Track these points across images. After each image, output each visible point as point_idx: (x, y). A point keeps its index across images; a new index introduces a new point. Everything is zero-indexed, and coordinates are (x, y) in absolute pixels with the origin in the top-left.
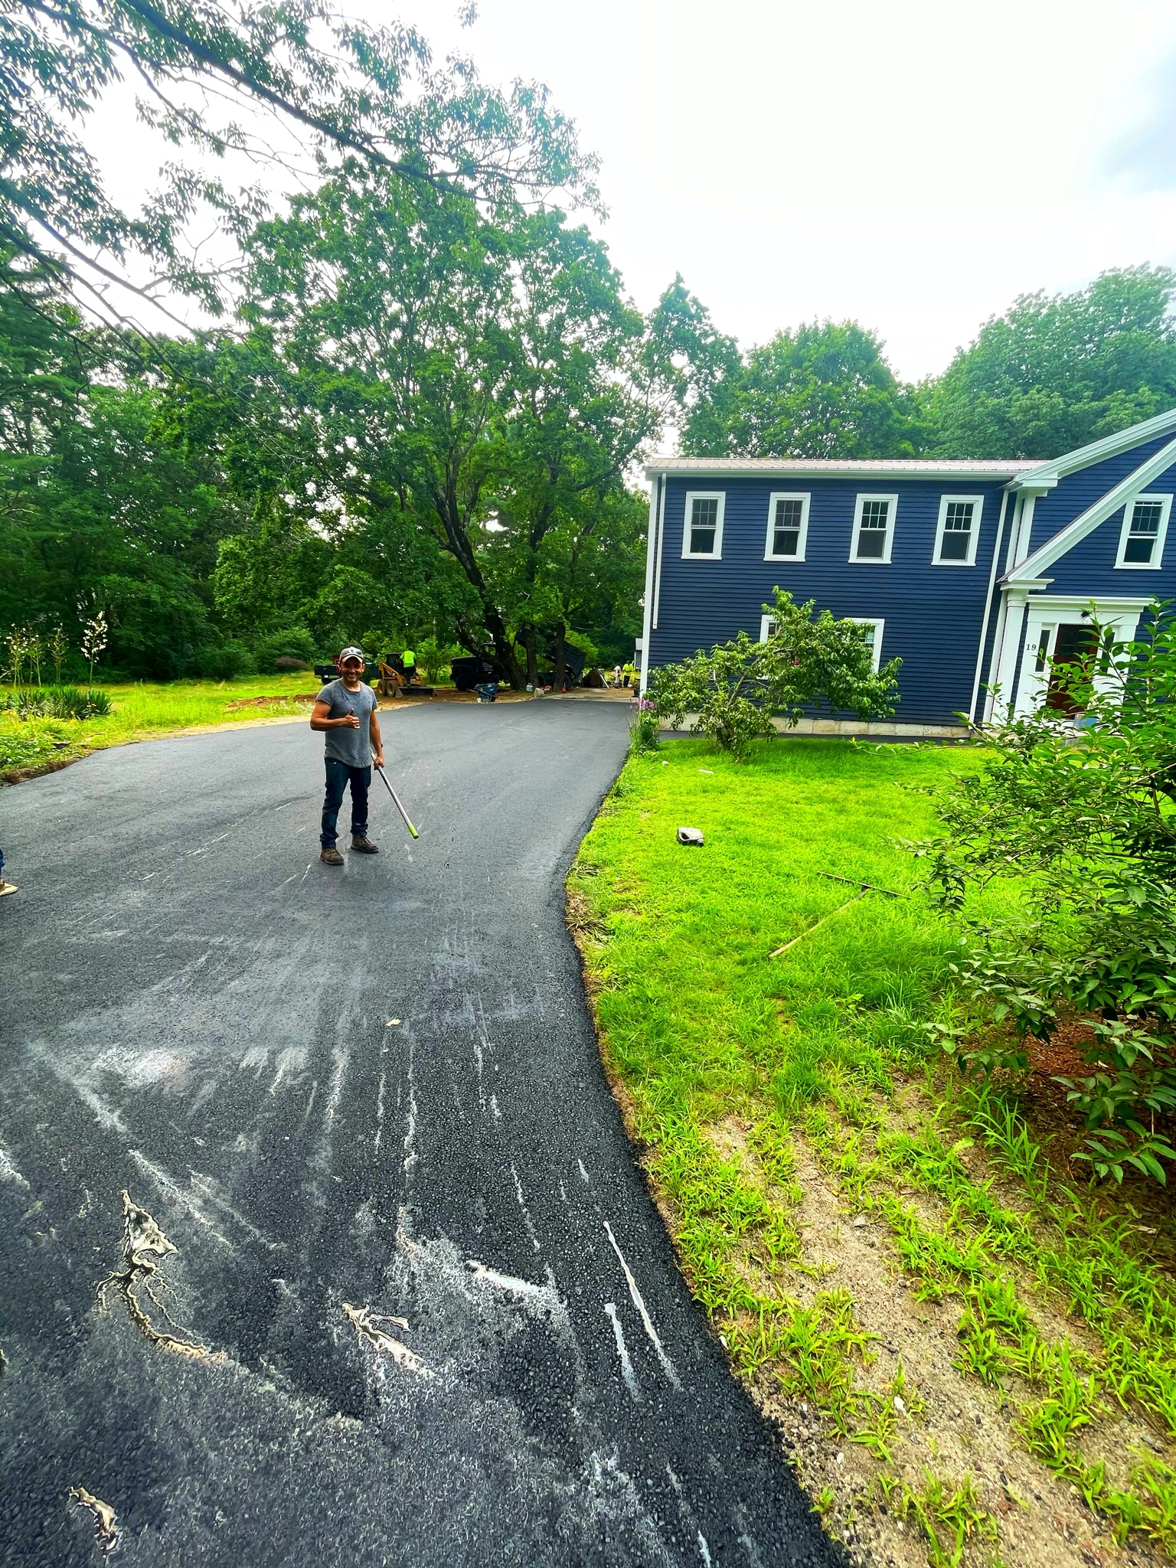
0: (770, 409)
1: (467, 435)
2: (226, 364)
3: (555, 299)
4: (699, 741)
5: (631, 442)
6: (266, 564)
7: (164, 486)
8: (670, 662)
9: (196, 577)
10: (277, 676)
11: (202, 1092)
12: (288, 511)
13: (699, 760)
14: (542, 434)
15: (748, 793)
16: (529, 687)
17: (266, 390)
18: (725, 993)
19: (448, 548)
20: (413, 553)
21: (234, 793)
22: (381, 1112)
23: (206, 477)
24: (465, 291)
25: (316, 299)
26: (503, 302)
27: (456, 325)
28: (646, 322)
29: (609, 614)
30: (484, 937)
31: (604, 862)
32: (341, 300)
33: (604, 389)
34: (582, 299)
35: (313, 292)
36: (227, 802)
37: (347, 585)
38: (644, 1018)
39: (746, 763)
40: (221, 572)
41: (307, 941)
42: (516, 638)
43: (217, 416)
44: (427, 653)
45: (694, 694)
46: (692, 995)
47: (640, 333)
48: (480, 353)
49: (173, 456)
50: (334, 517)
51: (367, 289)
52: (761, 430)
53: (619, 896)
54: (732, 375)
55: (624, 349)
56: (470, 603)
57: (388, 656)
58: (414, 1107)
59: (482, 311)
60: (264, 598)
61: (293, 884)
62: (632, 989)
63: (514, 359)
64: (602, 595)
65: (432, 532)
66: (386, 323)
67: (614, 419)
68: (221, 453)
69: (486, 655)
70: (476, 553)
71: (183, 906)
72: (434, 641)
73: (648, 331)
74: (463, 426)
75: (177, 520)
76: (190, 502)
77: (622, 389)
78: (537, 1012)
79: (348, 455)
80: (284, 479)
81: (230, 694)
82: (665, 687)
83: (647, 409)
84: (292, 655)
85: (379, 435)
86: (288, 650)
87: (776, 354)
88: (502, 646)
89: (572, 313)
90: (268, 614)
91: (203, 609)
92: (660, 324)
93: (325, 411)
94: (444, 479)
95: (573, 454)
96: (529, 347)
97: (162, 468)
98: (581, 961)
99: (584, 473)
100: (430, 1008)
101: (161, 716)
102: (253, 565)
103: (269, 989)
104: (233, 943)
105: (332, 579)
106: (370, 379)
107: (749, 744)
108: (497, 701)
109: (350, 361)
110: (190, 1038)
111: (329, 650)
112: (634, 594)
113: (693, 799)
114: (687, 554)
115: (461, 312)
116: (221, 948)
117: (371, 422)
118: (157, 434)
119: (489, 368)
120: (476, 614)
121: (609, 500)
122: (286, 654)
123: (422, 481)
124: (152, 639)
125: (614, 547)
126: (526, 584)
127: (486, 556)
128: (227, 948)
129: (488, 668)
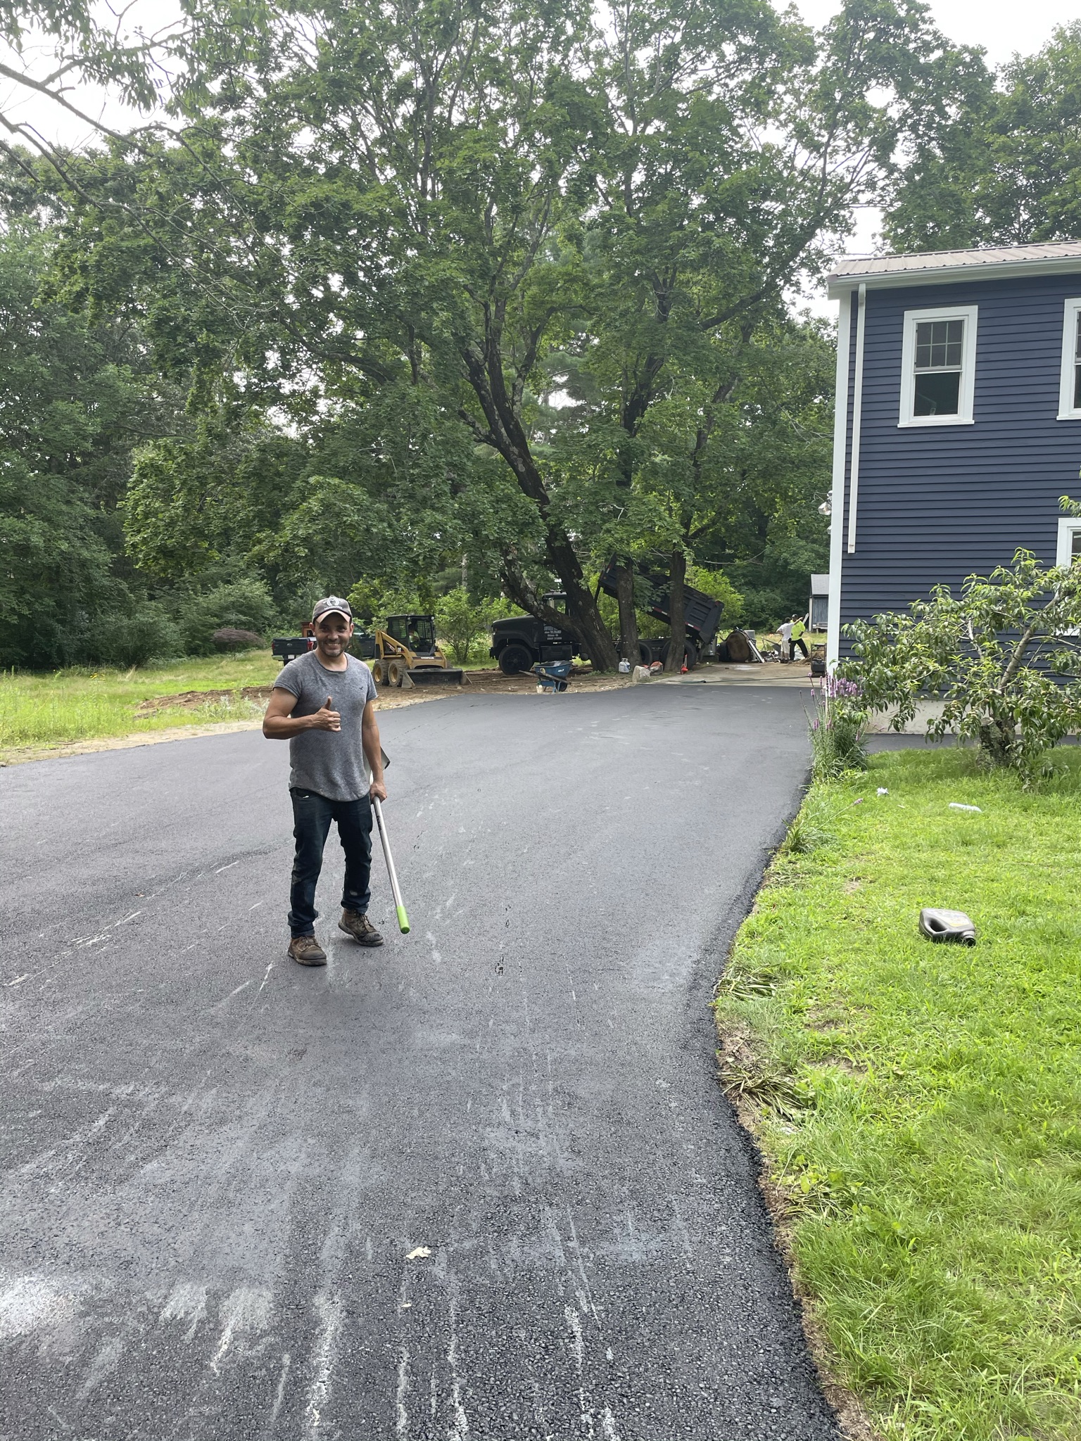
0: (1050, 161)
1: (518, 255)
2: (152, 180)
3: (663, 22)
4: (944, 751)
5: (797, 239)
6: (202, 480)
7: (56, 372)
8: (884, 610)
9: (97, 507)
10: (215, 658)
11: (100, 1359)
12: (238, 396)
13: (947, 785)
14: (643, 240)
15: (1054, 848)
16: (624, 665)
17: (210, 212)
18: (1054, 1235)
19: (487, 439)
20: (431, 451)
21: (149, 845)
22: (402, 1422)
23: (117, 352)
24: (516, 29)
25: (286, 71)
26: (576, 38)
27: (500, 84)
28: (819, 41)
29: (763, 533)
30: (571, 1101)
31: (783, 970)
32: (323, 66)
33: (749, 156)
34: (707, 16)
35: (282, 60)
36: (140, 860)
37: (327, 507)
38: (892, 1275)
39: (1044, 790)
40: (135, 497)
41: (268, 1097)
42: (601, 583)
43: (138, 259)
44: (452, 614)
45: (933, 665)
46: (984, 1237)
47: (809, 60)
48: (539, 122)
49: (71, 325)
50: (307, 401)
51: (363, 45)
52: (1034, 197)
53: (817, 1034)
54: (977, 110)
55: (780, 88)
56: (524, 527)
57: (390, 620)
58: (462, 1418)
59: (543, 57)
60: (199, 533)
61: (245, 996)
62: (861, 1218)
63: (596, 126)
64: (748, 504)
65: (462, 415)
66: (390, 94)
67: (767, 205)
68: (140, 314)
69: (553, 613)
70: (532, 446)
71: (70, 1031)
72: (463, 592)
73: (822, 55)
74: (512, 241)
75: (72, 421)
76: (92, 393)
77: (780, 152)
78: (678, 1250)
79: (330, 301)
80: (233, 346)
81: (143, 688)
82: (876, 653)
83: (824, 181)
84: (238, 624)
85: (379, 268)
86: (233, 617)
87: (1056, 68)
88: (577, 597)
89: (690, 42)
90: (205, 559)
91: (106, 557)
92: (843, 39)
93: (296, 238)
94: (480, 330)
95: (696, 269)
96: (619, 103)
97: (54, 344)
98: (754, 1158)
99: (716, 299)
100: (482, 1230)
101: (40, 724)
102: (184, 483)
103: (208, 1181)
104: (150, 1095)
105: (304, 499)
106: (364, 183)
107: (1047, 758)
108: (569, 690)
109: (334, 158)
110: (79, 1261)
111: (296, 614)
112: (808, 497)
113: (942, 856)
114: (907, 418)
115: (508, 62)
116: (129, 1104)
117: (367, 247)
118: (50, 293)
119: (555, 144)
120: (535, 546)
121: (759, 341)
122: (228, 623)
123: (447, 334)
124: (29, 604)
125: (771, 420)
126: (617, 491)
127: (548, 449)
128: (140, 1105)
129: (553, 633)
